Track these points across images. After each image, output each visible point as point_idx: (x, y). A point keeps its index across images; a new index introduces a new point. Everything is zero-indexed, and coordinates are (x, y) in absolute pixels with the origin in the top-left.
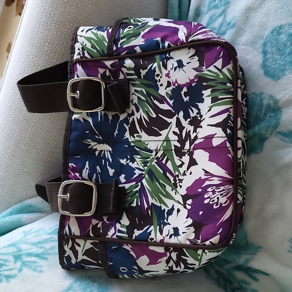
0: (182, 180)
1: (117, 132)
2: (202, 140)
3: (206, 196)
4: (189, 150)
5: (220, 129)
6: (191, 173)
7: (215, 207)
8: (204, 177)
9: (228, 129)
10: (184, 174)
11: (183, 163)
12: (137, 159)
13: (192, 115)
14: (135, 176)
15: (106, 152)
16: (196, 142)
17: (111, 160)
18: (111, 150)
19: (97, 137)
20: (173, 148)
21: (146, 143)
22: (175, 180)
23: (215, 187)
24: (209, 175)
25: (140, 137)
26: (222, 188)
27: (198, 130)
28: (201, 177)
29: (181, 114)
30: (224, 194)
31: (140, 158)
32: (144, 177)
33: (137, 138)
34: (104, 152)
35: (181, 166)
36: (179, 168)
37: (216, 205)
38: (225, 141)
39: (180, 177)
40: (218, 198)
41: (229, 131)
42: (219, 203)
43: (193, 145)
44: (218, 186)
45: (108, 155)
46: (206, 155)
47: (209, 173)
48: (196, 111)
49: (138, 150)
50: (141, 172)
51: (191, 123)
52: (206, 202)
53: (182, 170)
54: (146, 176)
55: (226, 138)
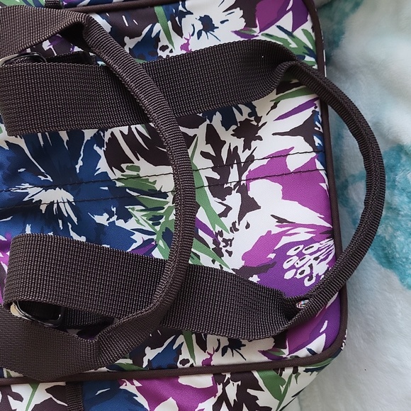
0: (231, 240)
1: (80, 163)
2: (265, 162)
3: (286, 266)
4: (239, 182)
5: (300, 139)
6: (248, 226)
7: (307, 283)
8: (276, 230)
9: (315, 138)
10: (234, 229)
11: (228, 209)
12: (135, 213)
13: (239, 118)
14: (134, 246)
15: (61, 205)
16: (252, 167)
17: (75, 219)
18: (71, 198)
19: (43, 178)
20: (206, 183)
21: (151, 180)
22: (216, 242)
23: (301, 247)
24: (286, 226)
25: (138, 169)
26: (316, 246)
27: (254, 144)
28: (270, 231)
29: (217, 118)
30: (321, 257)
31: (142, 210)
32: (156, 245)
33: (128, 172)
34: (58, 206)
35: (224, 214)
36: (223, 219)
37: (309, 280)
38: (313, 159)
39: (227, 236)
40: (311, 266)
41: (317, 141)
42: (314, 275)
43: (246, 173)
44: (307, 243)
45: (67, 210)
46: (276, 188)
47: (285, 221)
48: (246, 110)
49: (135, 194)
50: (147, 237)
51: (237, 134)
52: (288, 275)
53: (228, 221)
54: (161, 243)
55: (314, 154)
